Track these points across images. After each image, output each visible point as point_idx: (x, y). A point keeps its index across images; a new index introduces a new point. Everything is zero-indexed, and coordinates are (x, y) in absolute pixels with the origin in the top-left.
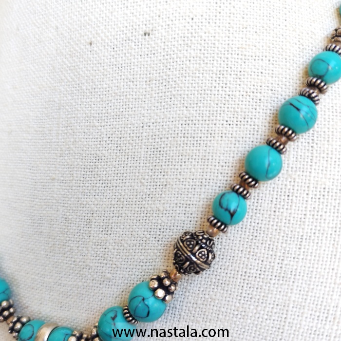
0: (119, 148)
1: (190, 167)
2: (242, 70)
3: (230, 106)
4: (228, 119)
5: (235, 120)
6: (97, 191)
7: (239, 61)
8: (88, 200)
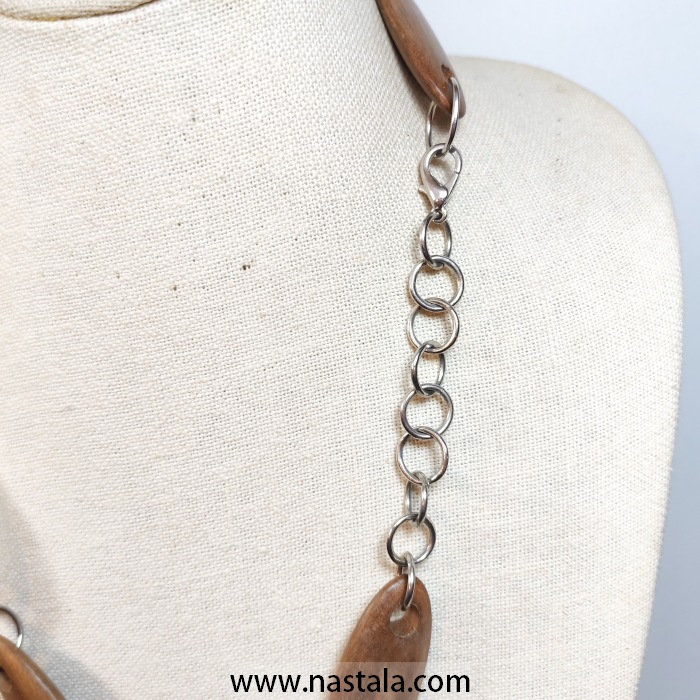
0: (240, 400)
1: (330, 401)
2: (362, 281)
3: (359, 323)
4: (361, 338)
5: (368, 336)
6: (224, 456)
7: (357, 272)
8: (214, 469)
